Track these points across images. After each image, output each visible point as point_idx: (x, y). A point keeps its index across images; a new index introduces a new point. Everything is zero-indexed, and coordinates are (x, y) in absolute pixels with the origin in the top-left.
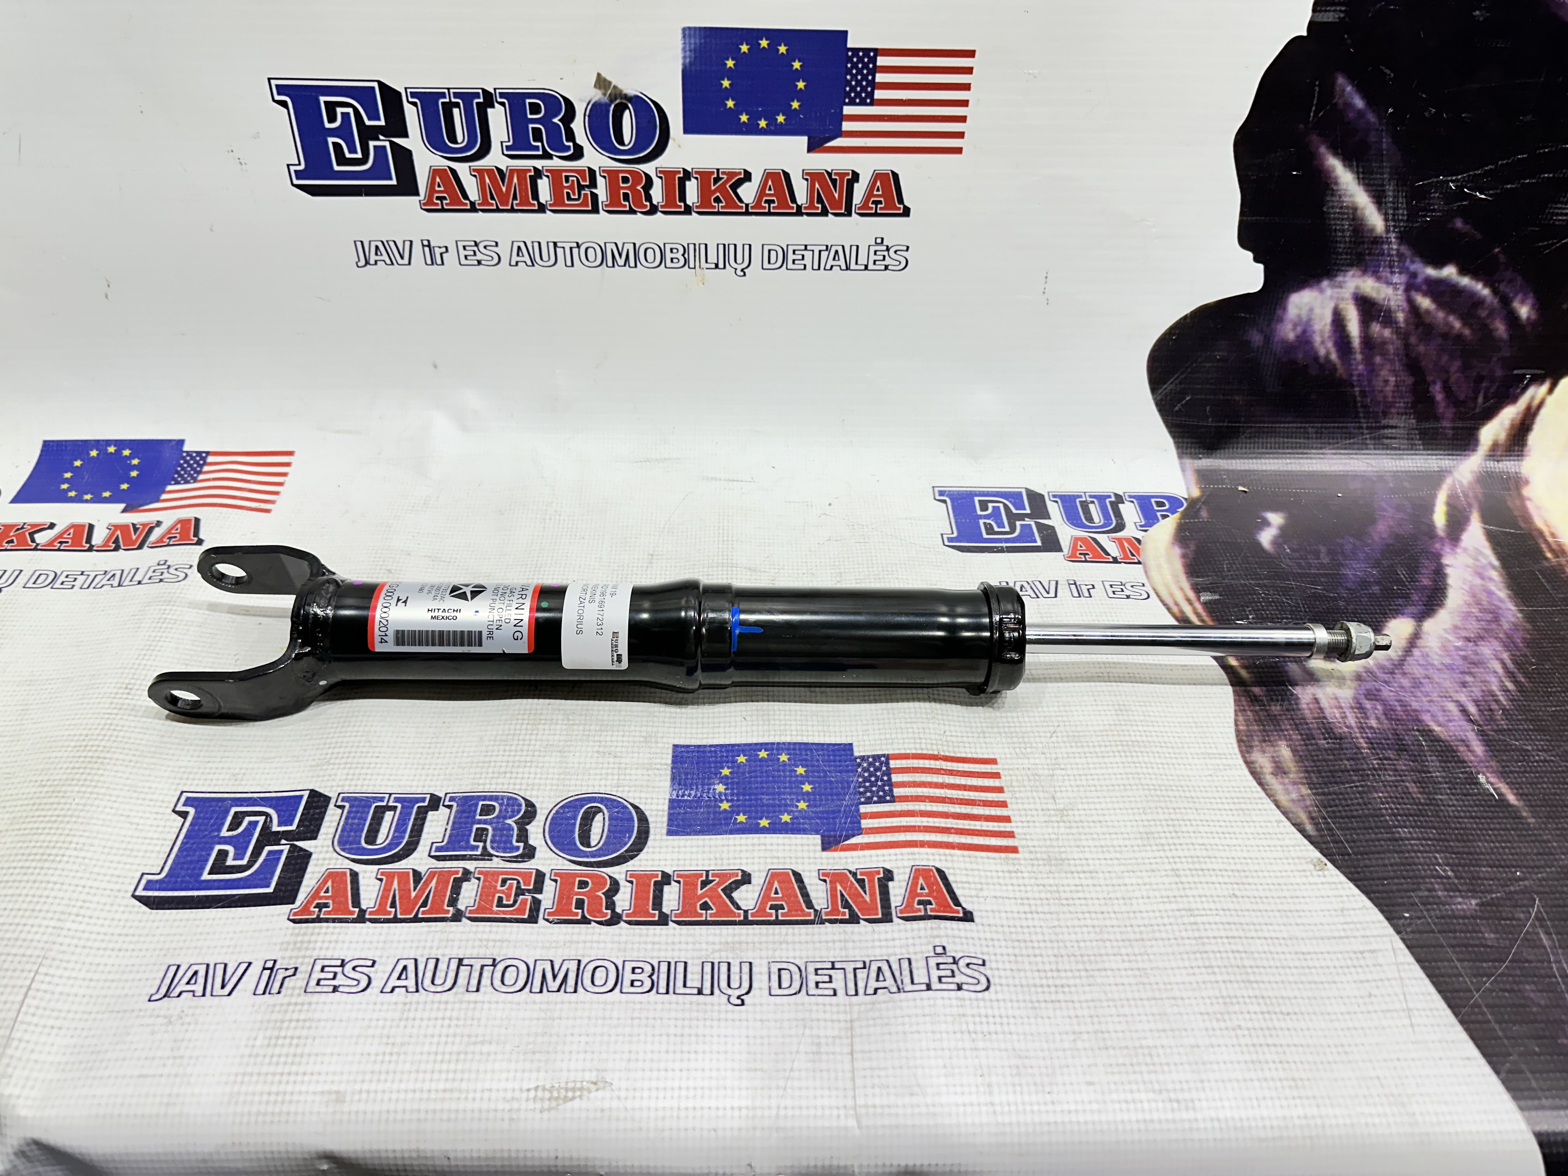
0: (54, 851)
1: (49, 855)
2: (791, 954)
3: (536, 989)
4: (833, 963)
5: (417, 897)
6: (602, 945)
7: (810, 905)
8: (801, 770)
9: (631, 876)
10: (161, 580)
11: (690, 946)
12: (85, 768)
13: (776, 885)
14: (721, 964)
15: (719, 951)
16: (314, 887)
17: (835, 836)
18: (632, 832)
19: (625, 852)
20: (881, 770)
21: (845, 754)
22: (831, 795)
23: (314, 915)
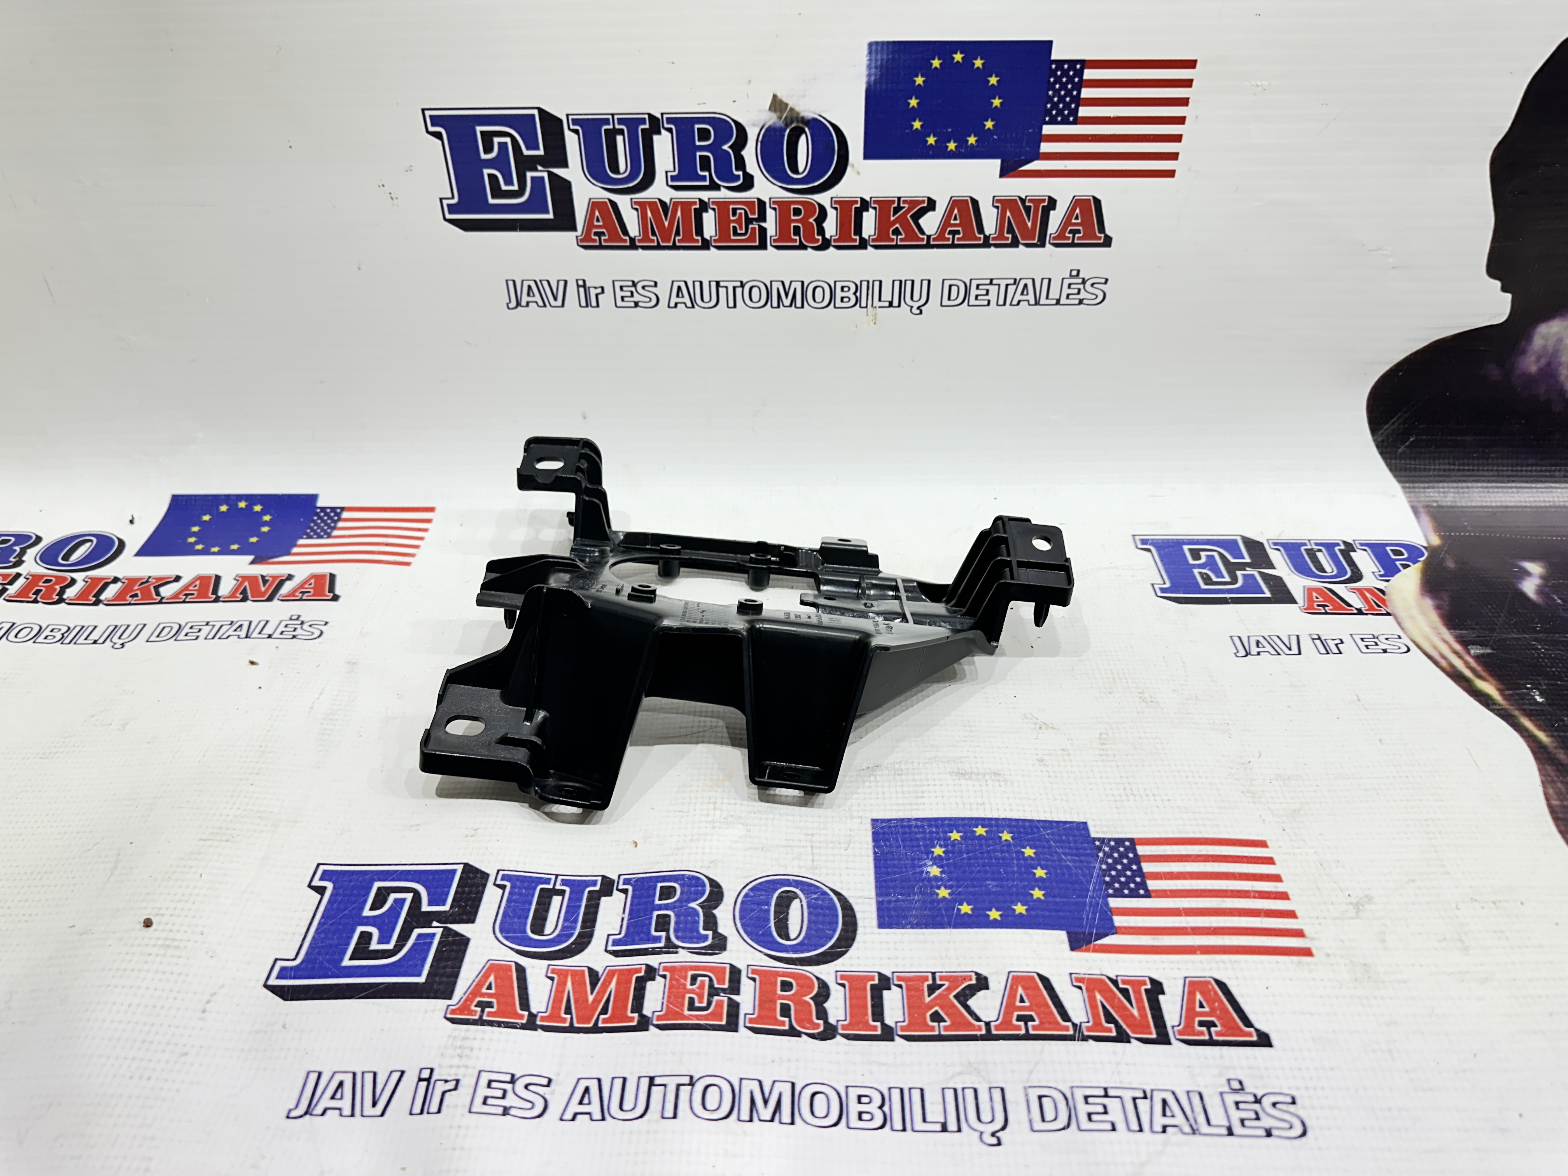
0: (179, 936)
2: (1050, 1076)
3: (745, 1115)
4: (1105, 1089)
5: (596, 1001)
6: (818, 1066)
7: (1066, 1017)
8: (1029, 852)
9: (842, 978)
10: (294, 637)
11: (925, 1067)
12: (214, 842)
13: (1020, 991)
14: (966, 1090)
15: (960, 1074)
16: (474, 981)
17: (1084, 934)
18: (837, 923)
19: (832, 947)
20: (1127, 857)
21: (1082, 835)
22: (1072, 883)
23: (475, 1015)
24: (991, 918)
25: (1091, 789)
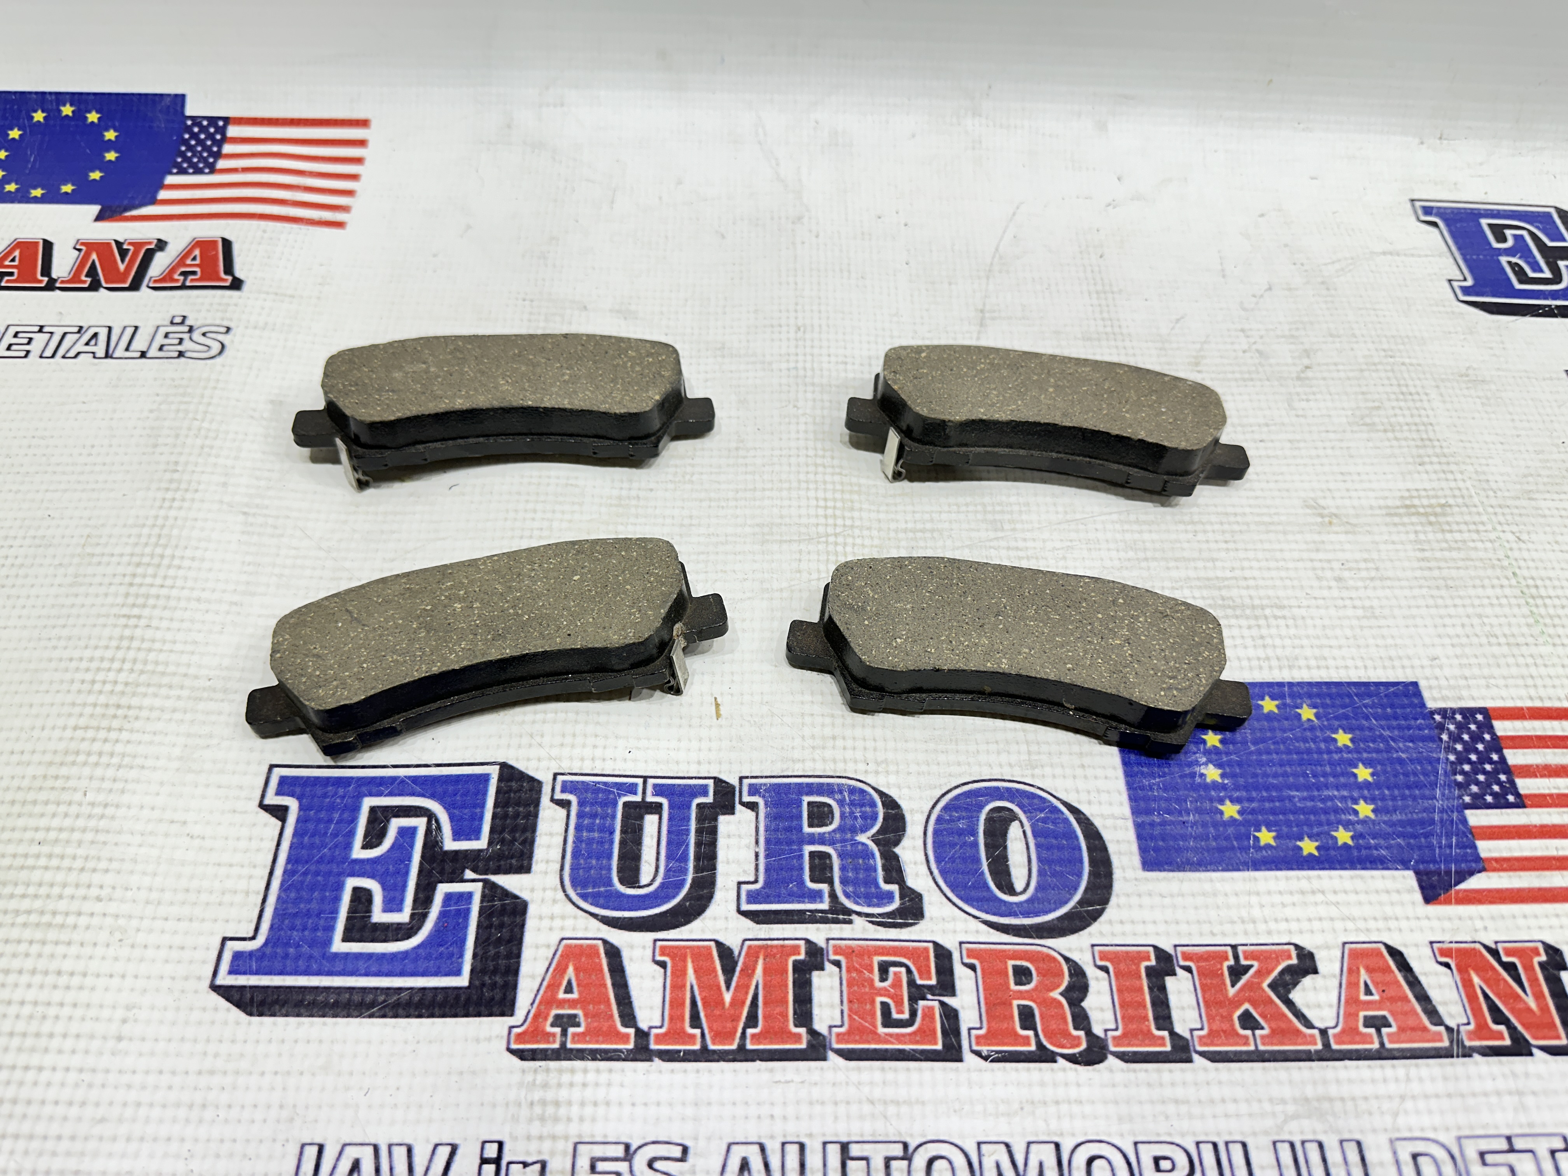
0: (62, 905)
1: (54, 913)
2: (1426, 1121)
4: (1509, 1139)
5: (737, 1003)
6: (1088, 1109)
7: (1435, 1016)
8: (1343, 738)
9: (1102, 956)
10: (181, 355)
11: (1243, 1108)
12: (98, 729)
13: (1364, 976)
14: (1307, 1145)
15: (1296, 1116)
16: (543, 980)
17: (1439, 874)
18: (1081, 861)
19: (1081, 903)
20: (1482, 740)
21: (1412, 705)
22: (1409, 787)
23: (554, 1042)
24: (1305, 853)
25: (1416, 626)
